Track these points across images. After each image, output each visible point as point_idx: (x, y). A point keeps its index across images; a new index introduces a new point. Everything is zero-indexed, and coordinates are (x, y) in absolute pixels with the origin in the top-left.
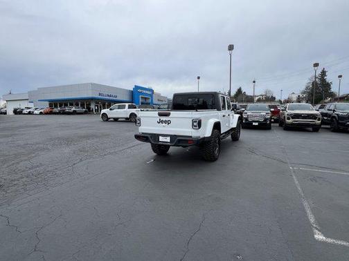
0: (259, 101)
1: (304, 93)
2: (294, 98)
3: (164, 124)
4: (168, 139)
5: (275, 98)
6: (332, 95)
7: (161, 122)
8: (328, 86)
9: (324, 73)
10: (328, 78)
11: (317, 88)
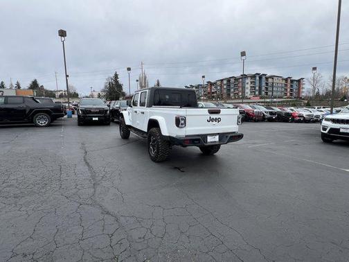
0: (61, 96)
1: (104, 91)
2: (96, 95)
3: (214, 123)
4: (217, 138)
5: (77, 95)
6: (124, 94)
7: (211, 120)
8: (120, 86)
9: (116, 76)
10: (120, 80)
11: (113, 88)
